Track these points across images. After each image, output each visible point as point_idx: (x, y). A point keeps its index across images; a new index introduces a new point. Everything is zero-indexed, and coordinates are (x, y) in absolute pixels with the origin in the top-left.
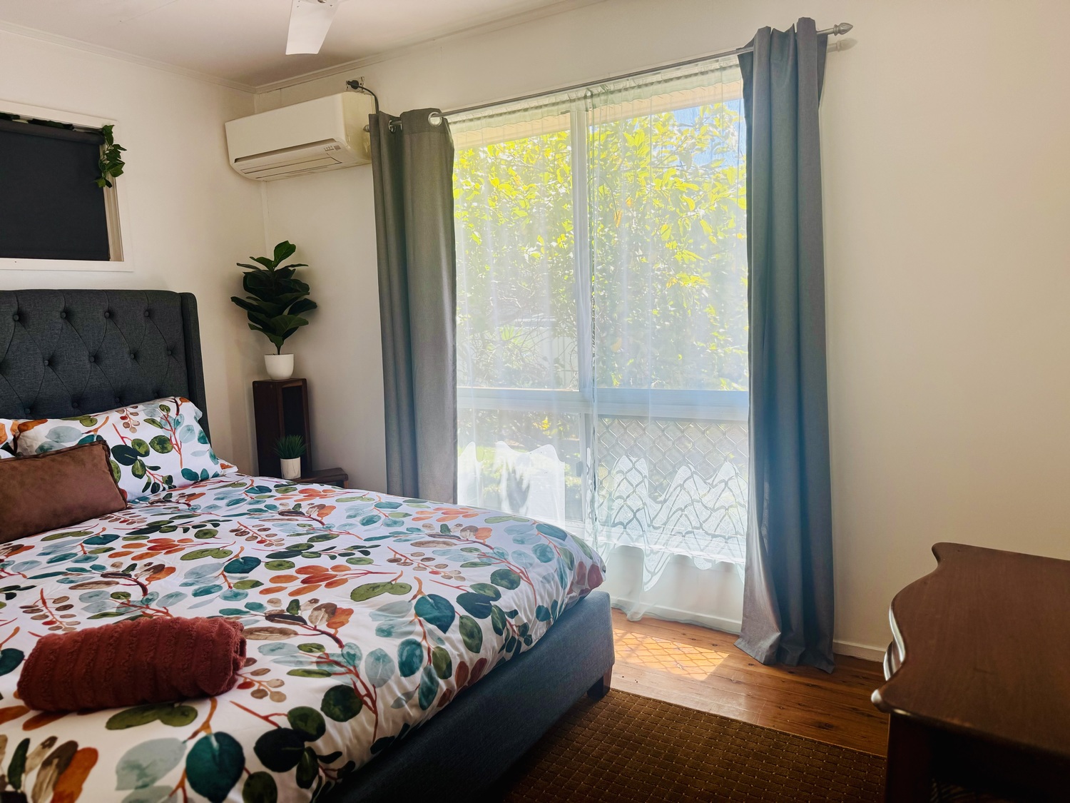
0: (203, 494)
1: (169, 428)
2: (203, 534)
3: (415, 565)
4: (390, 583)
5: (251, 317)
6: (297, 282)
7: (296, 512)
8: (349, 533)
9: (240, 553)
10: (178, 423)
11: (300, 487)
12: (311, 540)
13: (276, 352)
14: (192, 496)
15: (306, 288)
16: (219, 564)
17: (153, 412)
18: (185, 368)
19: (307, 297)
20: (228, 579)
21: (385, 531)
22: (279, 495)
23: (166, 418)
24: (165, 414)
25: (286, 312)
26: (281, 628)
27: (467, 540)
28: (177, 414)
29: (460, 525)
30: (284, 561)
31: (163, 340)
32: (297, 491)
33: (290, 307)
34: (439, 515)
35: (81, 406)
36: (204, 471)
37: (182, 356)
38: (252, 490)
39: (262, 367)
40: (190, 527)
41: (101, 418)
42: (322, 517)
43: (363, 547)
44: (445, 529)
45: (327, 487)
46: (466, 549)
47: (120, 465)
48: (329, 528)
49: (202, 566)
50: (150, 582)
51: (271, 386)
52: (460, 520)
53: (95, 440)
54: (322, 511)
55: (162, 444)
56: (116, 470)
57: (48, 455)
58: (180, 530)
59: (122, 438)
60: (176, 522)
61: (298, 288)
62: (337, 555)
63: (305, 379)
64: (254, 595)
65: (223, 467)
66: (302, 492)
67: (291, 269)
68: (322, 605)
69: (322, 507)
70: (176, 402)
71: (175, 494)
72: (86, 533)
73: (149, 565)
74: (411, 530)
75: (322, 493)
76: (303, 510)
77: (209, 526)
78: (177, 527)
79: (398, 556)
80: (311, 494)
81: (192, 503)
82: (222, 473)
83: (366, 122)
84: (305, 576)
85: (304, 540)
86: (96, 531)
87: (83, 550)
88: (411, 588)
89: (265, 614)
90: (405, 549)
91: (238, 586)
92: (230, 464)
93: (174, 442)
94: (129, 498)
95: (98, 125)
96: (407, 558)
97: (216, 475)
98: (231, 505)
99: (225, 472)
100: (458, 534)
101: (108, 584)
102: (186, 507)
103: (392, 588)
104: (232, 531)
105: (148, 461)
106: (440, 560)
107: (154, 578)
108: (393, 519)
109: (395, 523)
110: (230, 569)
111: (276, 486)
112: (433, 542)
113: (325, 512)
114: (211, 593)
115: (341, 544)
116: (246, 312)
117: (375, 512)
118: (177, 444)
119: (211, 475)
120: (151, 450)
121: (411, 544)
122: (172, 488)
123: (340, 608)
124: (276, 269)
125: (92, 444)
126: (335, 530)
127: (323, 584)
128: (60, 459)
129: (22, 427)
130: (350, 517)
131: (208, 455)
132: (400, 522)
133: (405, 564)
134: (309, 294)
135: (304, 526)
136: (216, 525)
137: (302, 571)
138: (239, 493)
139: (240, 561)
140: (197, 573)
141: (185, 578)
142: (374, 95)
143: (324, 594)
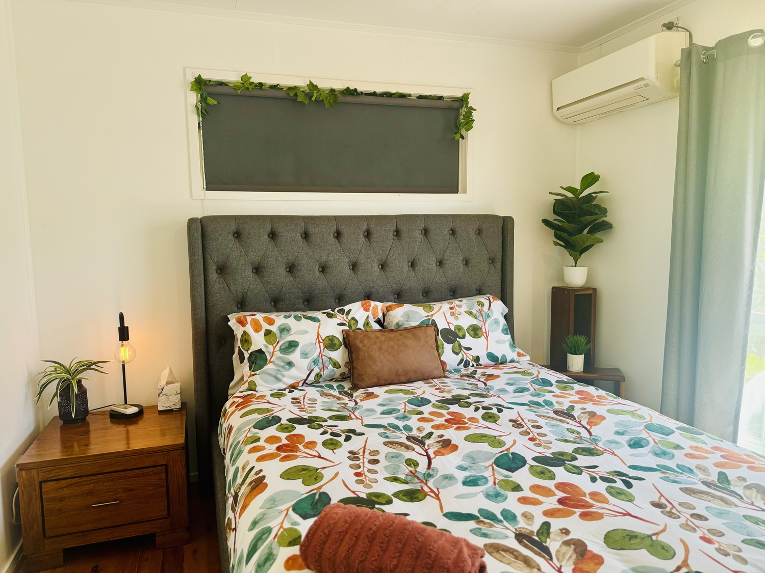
0: (498, 376)
1: (482, 320)
2: (489, 417)
3: (682, 520)
4: (650, 536)
5: (556, 236)
6: (598, 206)
7: (567, 414)
8: (613, 453)
9: (512, 446)
10: (488, 316)
11: (577, 387)
12: (576, 451)
13: (574, 265)
14: (491, 377)
15: (604, 211)
16: (492, 453)
17: (472, 306)
18: (500, 274)
19: (604, 219)
20: (495, 473)
21: (652, 462)
22: (557, 392)
23: (480, 311)
24: (480, 308)
25: (586, 231)
26: (526, 556)
27: (752, 504)
28: (489, 310)
29: (744, 480)
30: (547, 469)
31: (486, 252)
32: (574, 391)
33: (589, 227)
34: (717, 457)
35: (427, 296)
36: (504, 356)
37: (499, 265)
38: (536, 381)
39: (561, 276)
40: (481, 407)
41: (436, 306)
42: (591, 426)
43: (626, 475)
44: (723, 477)
45: (602, 392)
46: (750, 517)
47: (444, 343)
48: (595, 441)
49: (479, 452)
50: (436, 455)
51: (566, 292)
52: (743, 471)
53: (430, 323)
54: (593, 420)
55: (475, 331)
56: (441, 347)
57: (399, 330)
58: (472, 408)
59: (448, 323)
60: (473, 399)
61: (597, 212)
62: (598, 477)
63: (596, 289)
64: (512, 503)
65: (519, 355)
66: (578, 393)
67: (594, 195)
68: (572, 539)
69: (592, 414)
70: (489, 300)
71: (479, 371)
72: (412, 393)
73: (441, 437)
74: (683, 469)
75: (596, 399)
76: (576, 414)
77: (495, 411)
78: (471, 404)
79: (663, 501)
80: (586, 398)
81: (489, 383)
82: (517, 360)
83: (677, 57)
84: (562, 495)
85: (569, 448)
86: (419, 392)
87: (405, 408)
88: (675, 554)
89: (516, 530)
90: (673, 493)
91: (502, 484)
92: (524, 353)
93: (484, 330)
94: (448, 368)
95: (459, 94)
96: (674, 507)
97: (512, 361)
98: (517, 392)
99: (520, 359)
100: (740, 491)
101: (408, 447)
102: (483, 385)
103: (652, 546)
104: (511, 421)
105: (464, 343)
106: (715, 523)
107: (440, 452)
108: (662, 448)
109: (664, 453)
110: (499, 462)
111: (557, 382)
112: (707, 494)
113: (595, 421)
114: (478, 485)
115: (606, 464)
116: (553, 231)
117: (644, 435)
118: (486, 333)
119: (508, 360)
120: (467, 335)
121: (681, 489)
122: (479, 365)
123: (591, 551)
124: (581, 196)
125: (427, 326)
126: (601, 445)
127: (579, 511)
128: (406, 334)
129: (388, 308)
130: (618, 433)
131: (508, 343)
132: (670, 454)
133: (670, 514)
134: (606, 216)
135: (572, 432)
136: (500, 411)
137: (561, 486)
138: (526, 382)
139: (509, 456)
140: (473, 458)
141: (463, 460)
142: (688, 31)
143: (578, 527)
